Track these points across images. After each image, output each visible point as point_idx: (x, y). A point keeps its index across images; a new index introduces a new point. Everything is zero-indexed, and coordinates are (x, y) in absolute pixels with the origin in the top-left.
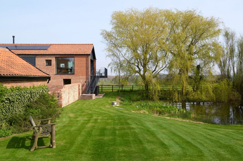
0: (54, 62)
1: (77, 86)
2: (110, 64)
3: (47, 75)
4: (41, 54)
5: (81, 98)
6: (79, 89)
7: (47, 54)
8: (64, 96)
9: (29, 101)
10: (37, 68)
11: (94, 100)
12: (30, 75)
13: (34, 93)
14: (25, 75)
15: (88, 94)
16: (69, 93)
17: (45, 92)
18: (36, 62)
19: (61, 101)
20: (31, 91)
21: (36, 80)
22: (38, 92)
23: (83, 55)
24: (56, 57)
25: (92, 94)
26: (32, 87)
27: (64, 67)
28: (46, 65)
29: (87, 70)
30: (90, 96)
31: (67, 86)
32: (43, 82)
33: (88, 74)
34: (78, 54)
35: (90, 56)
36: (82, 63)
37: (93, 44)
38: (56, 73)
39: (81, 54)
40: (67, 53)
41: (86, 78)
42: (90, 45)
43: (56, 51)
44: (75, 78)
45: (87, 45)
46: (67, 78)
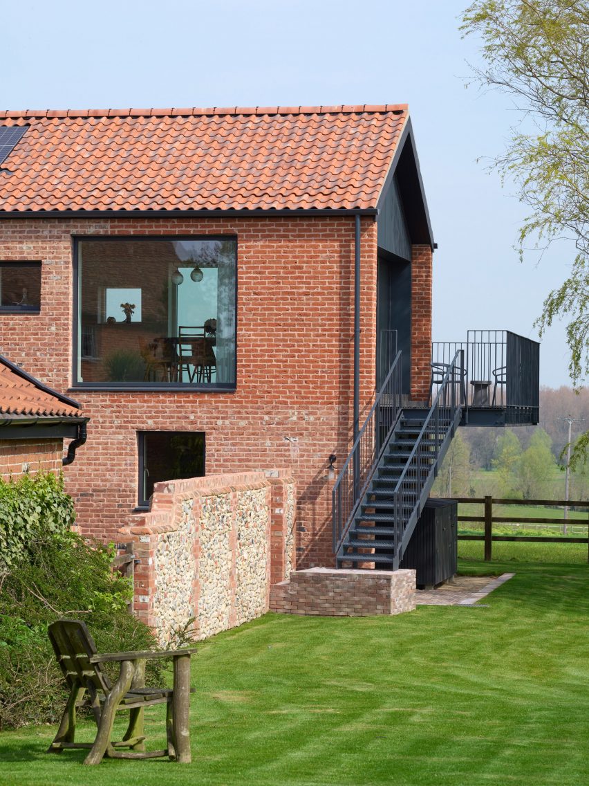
0: (61, 281)
1: (262, 497)
2: (562, 297)
3: (69, 410)
5: (291, 600)
6: (277, 522)
7: (7, 209)
8: (161, 567)
11: (404, 617)
15: (355, 565)
16: (197, 550)
17: (53, 526)
19: (144, 607)
23: (312, 215)
24: (76, 239)
25: (388, 567)
27: (137, 317)
29: (344, 351)
30: (371, 582)
31: (188, 493)
32: (41, 455)
33: (355, 392)
34: (265, 207)
35: (375, 227)
36: (306, 294)
37: (406, 106)
38: (80, 380)
39: (293, 207)
40: (175, 201)
41: (334, 423)
42: (381, 117)
43: (81, 181)
44: (243, 423)
45: (354, 116)
46: (172, 426)
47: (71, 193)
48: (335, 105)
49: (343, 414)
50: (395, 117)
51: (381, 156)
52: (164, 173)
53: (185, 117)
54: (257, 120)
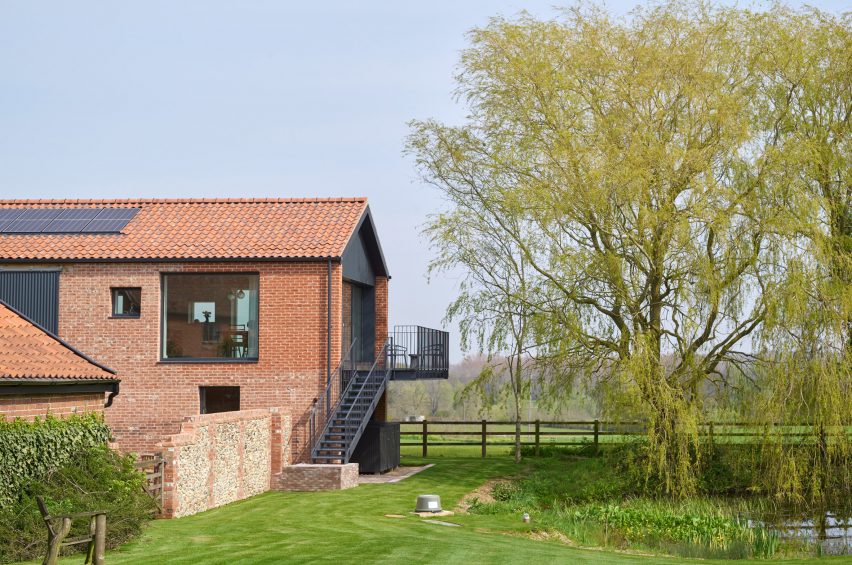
0: (153, 299)
1: (265, 423)
2: (457, 306)
3: (105, 375)
4: (88, 257)
5: (283, 483)
6: (276, 439)
7: (121, 256)
8: (182, 466)
9: (30, 474)
10: (62, 344)
11: (350, 491)
12: (37, 377)
13: (50, 444)
14: (20, 376)
15: (329, 462)
16: (212, 455)
17: (92, 443)
18: (61, 300)
19: (170, 489)
20: (38, 436)
21: (58, 394)
22: (66, 440)
23: (304, 260)
24: (163, 274)
25: (341, 462)
26: (43, 421)
27: (212, 319)
28: (115, 316)
29: (322, 339)
30: (330, 471)
31: (205, 422)
32: (87, 402)
33: (328, 362)
34: (276, 256)
35: (341, 267)
36: (300, 306)
37: (366, 199)
38: (165, 356)
39: (292, 256)
40: (222, 252)
41: (316, 380)
42: (351, 205)
43: (168, 240)
44: (262, 381)
45: (335, 204)
46: (220, 383)
47: (160, 248)
48: (325, 197)
49: (322, 374)
50: (359, 205)
51: (348, 227)
52: (219, 236)
53: (236, 203)
54: (278, 205)
